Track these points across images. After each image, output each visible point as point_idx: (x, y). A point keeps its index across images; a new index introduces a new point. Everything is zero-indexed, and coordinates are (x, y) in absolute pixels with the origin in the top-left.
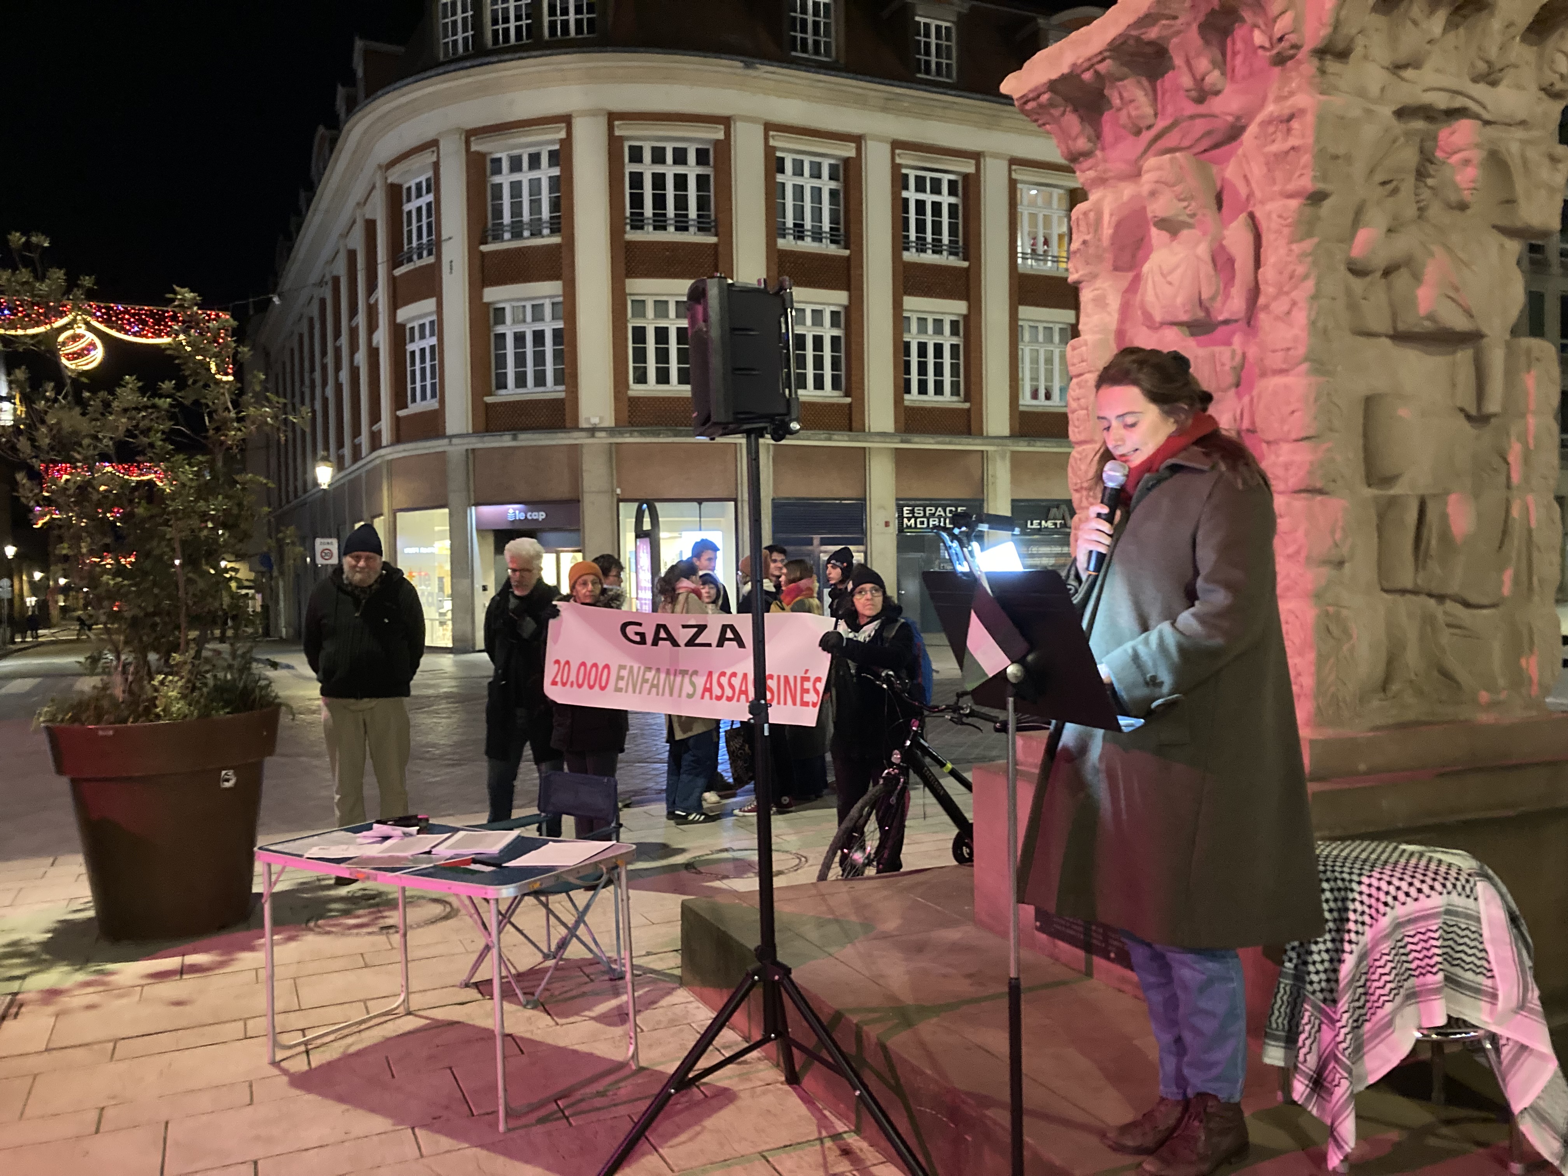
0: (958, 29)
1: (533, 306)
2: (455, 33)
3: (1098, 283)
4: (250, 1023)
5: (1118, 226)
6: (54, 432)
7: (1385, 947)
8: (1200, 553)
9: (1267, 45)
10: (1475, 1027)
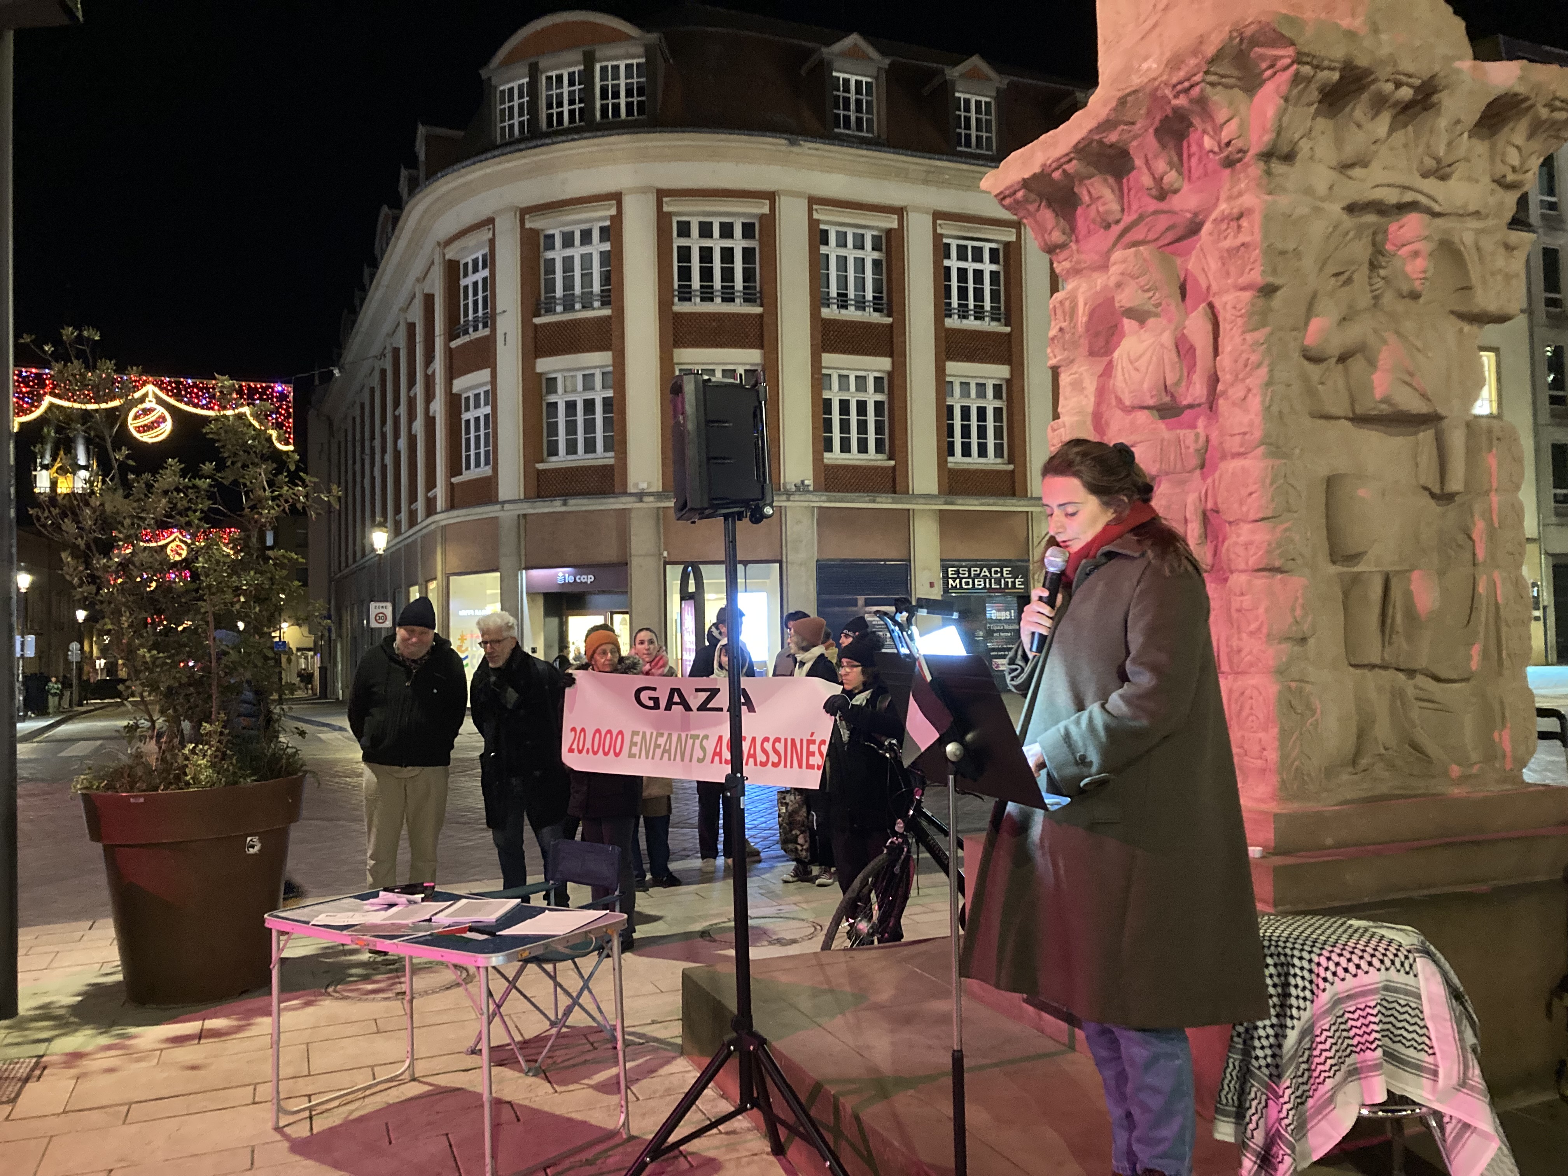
0: (998, 106)
1: (584, 376)
2: (511, 117)
3: (1075, 368)
4: (260, 1088)
5: (1091, 315)
6: (98, 513)
7: (1325, 1023)
8: (1130, 636)
9: (1216, 149)
10: (1420, 1106)
